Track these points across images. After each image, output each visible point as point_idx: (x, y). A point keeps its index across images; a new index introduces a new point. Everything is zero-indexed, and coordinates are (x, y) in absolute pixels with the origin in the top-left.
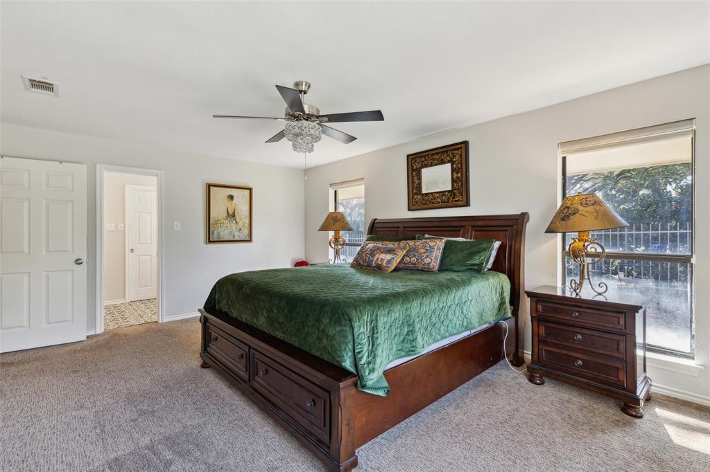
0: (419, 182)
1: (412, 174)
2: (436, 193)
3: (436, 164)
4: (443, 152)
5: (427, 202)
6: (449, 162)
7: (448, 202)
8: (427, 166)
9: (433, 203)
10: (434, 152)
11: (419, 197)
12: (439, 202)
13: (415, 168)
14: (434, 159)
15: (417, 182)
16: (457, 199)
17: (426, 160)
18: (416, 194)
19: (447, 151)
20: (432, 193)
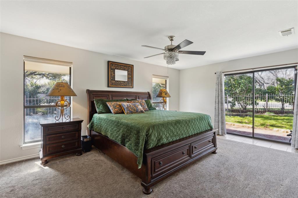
0: (114, 75)
1: (111, 70)
2: (122, 81)
3: (122, 70)
4: (125, 66)
5: (118, 84)
6: (127, 70)
7: (126, 86)
8: (118, 69)
9: (121, 85)
10: (122, 64)
11: (114, 81)
12: (123, 85)
13: (112, 68)
14: (121, 67)
15: (113, 75)
16: (129, 85)
17: (118, 67)
18: (112, 80)
19: (126, 66)
20: (120, 81)
